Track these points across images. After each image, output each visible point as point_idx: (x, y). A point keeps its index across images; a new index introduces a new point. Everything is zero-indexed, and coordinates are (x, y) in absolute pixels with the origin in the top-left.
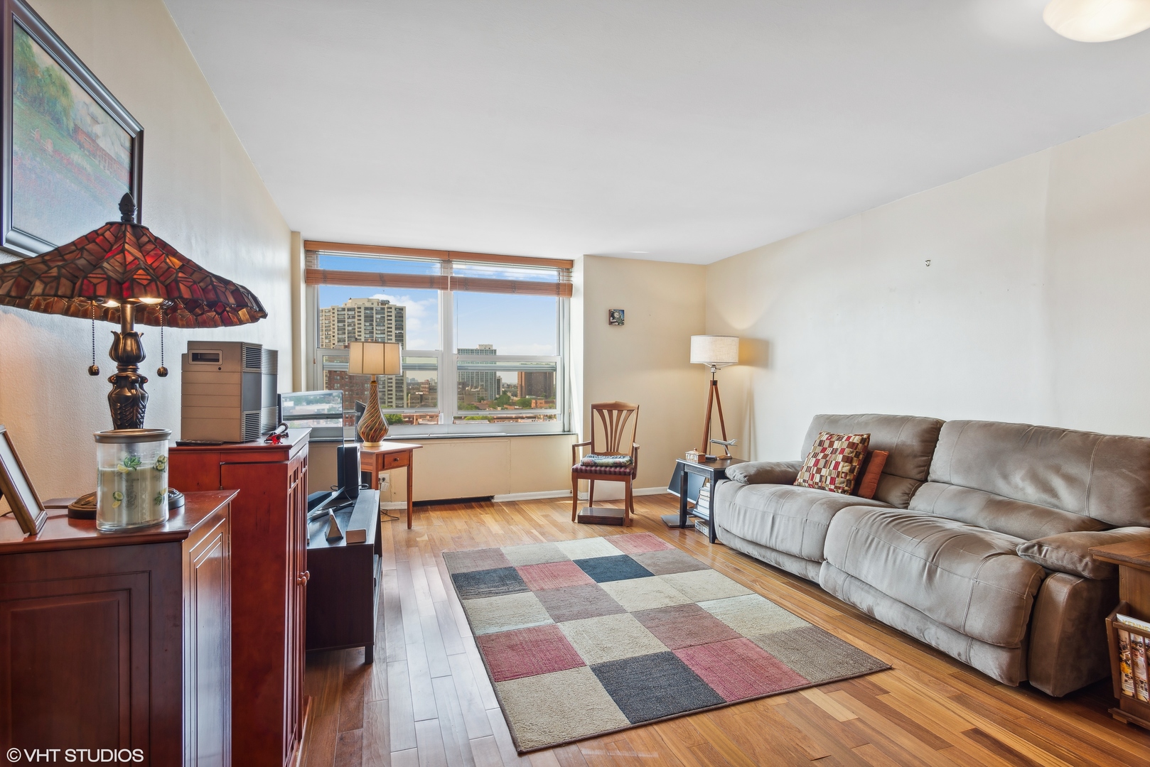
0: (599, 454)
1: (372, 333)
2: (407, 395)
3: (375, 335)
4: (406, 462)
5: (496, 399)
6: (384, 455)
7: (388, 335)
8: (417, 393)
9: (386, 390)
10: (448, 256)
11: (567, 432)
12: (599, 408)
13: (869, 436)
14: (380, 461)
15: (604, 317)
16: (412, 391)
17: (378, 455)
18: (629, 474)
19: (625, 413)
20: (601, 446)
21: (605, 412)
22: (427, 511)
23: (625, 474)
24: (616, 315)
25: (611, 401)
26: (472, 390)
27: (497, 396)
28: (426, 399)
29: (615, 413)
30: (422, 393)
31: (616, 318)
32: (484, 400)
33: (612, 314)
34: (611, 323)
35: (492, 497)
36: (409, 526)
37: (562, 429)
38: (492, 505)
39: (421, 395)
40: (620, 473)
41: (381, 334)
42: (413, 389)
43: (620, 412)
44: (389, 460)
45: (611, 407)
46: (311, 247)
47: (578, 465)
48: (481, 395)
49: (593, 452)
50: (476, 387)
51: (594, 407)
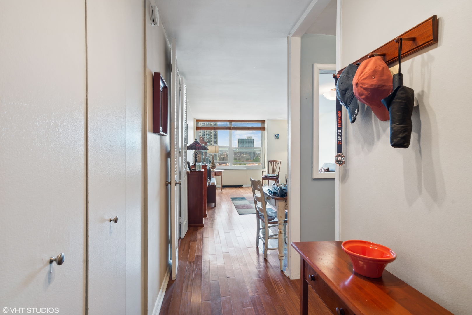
0: (270, 174)
1: (205, 133)
2: (218, 158)
3: (206, 134)
4: (221, 174)
5: (254, 159)
6: (215, 172)
7: (211, 134)
8: (222, 157)
9: (210, 155)
10: (231, 121)
11: (264, 168)
12: (270, 162)
13: (329, 168)
14: (215, 174)
15: (274, 136)
16: (220, 156)
17: (214, 172)
18: (276, 178)
19: (277, 163)
20: (271, 172)
21: (272, 163)
22: (225, 188)
23: (275, 178)
24: (277, 136)
25: (274, 160)
26: (244, 155)
27: (254, 158)
28: (226, 159)
29: (275, 163)
30: (224, 157)
31: (277, 137)
32: (248, 160)
33: (275, 136)
34: (275, 138)
35: (242, 185)
36: (221, 190)
37: (262, 168)
38: (242, 187)
39: (224, 158)
40: (274, 178)
41: (208, 133)
42: (220, 155)
43: (276, 162)
44: (217, 174)
45: (274, 161)
46: (198, 121)
47: (263, 176)
48: (247, 158)
49: (268, 173)
50: (245, 154)
51: (269, 161)
